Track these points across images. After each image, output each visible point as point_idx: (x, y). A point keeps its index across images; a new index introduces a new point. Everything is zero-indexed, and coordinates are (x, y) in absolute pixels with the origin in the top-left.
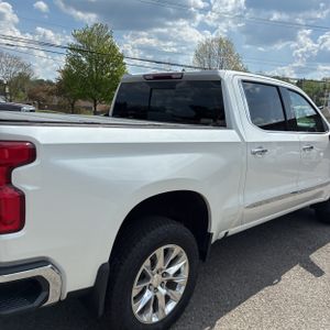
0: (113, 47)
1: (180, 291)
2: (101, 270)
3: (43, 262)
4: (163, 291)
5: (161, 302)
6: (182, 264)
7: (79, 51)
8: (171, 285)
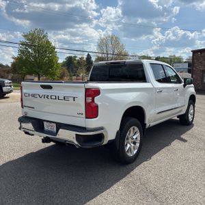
0: (48, 42)
1: (138, 145)
2: (117, 133)
3: (102, 128)
4: (133, 145)
5: (132, 149)
6: (138, 135)
7: (27, 45)
8: (135, 143)
